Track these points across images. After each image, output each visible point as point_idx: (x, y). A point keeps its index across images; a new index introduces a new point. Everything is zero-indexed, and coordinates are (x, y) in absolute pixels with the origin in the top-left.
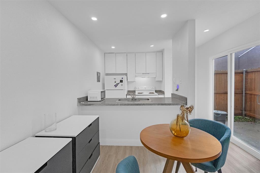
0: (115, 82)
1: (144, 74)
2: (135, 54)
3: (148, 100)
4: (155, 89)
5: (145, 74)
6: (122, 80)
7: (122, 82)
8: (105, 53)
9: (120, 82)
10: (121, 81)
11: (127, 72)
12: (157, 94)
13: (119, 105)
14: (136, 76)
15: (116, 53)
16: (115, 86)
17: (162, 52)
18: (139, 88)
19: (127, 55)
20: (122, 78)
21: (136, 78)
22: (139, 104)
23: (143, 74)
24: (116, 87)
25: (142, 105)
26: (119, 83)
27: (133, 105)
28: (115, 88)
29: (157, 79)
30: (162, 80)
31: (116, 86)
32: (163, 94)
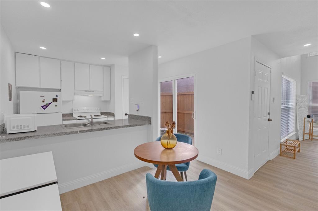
0: (43, 102)
1: (87, 91)
2: (74, 63)
3: (106, 123)
4: (100, 111)
5: (89, 91)
6: (57, 99)
7: (57, 102)
8: (15, 52)
9: (53, 102)
10: (55, 100)
12: (106, 117)
13: (79, 133)
14: (75, 94)
15: (39, 56)
16: (42, 107)
17: (110, 67)
18: (79, 109)
19: (60, 63)
20: (56, 96)
21: (76, 97)
22: (105, 128)
23: (85, 91)
24: (44, 109)
25: (109, 129)
26: (50, 103)
27: (98, 130)
28: (43, 111)
29: (103, 99)
30: (110, 100)
31: (44, 107)
32: (113, 116)
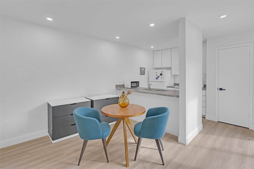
0: (156, 75)
8: (153, 51)
10: (161, 74)
11: (171, 66)
15: (162, 50)
19: (171, 51)
20: (162, 72)
